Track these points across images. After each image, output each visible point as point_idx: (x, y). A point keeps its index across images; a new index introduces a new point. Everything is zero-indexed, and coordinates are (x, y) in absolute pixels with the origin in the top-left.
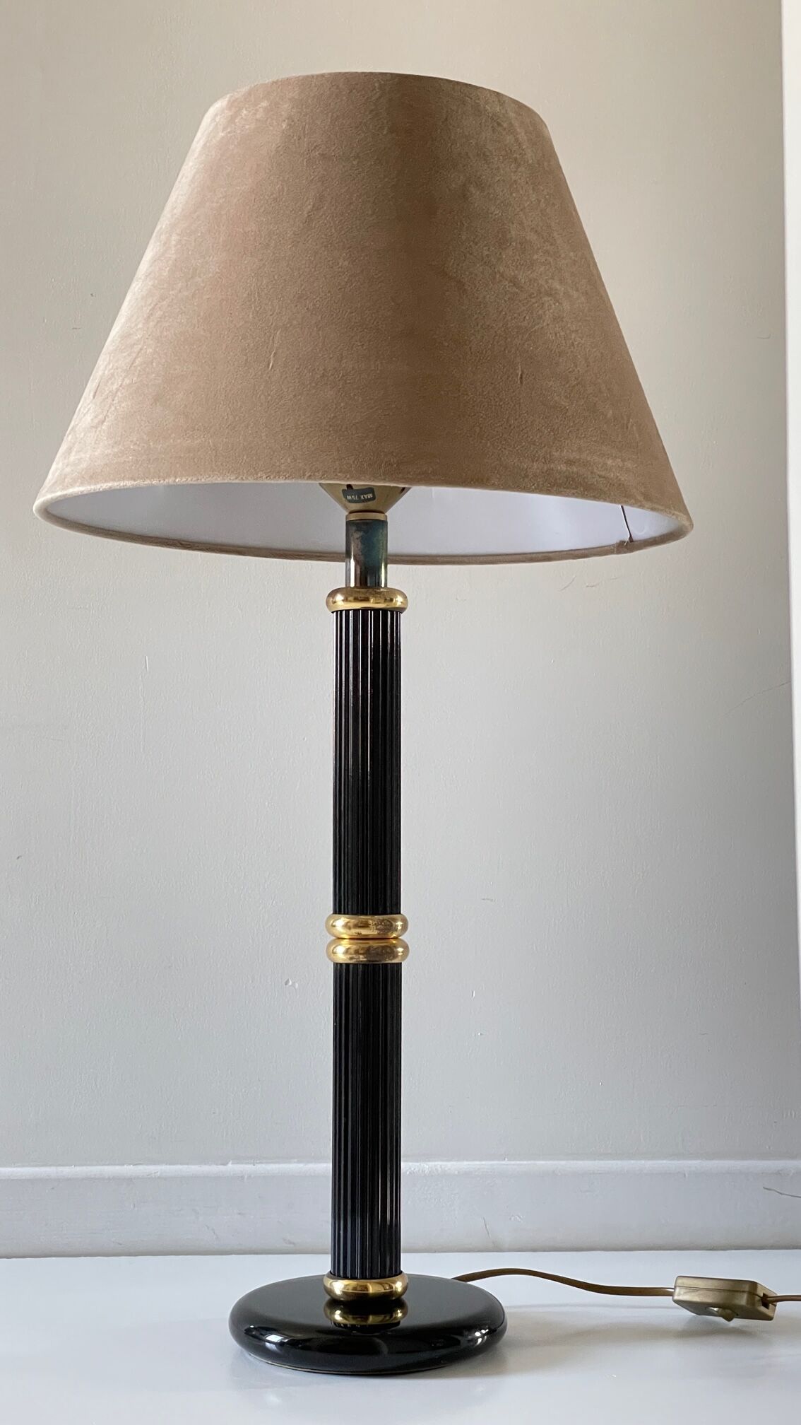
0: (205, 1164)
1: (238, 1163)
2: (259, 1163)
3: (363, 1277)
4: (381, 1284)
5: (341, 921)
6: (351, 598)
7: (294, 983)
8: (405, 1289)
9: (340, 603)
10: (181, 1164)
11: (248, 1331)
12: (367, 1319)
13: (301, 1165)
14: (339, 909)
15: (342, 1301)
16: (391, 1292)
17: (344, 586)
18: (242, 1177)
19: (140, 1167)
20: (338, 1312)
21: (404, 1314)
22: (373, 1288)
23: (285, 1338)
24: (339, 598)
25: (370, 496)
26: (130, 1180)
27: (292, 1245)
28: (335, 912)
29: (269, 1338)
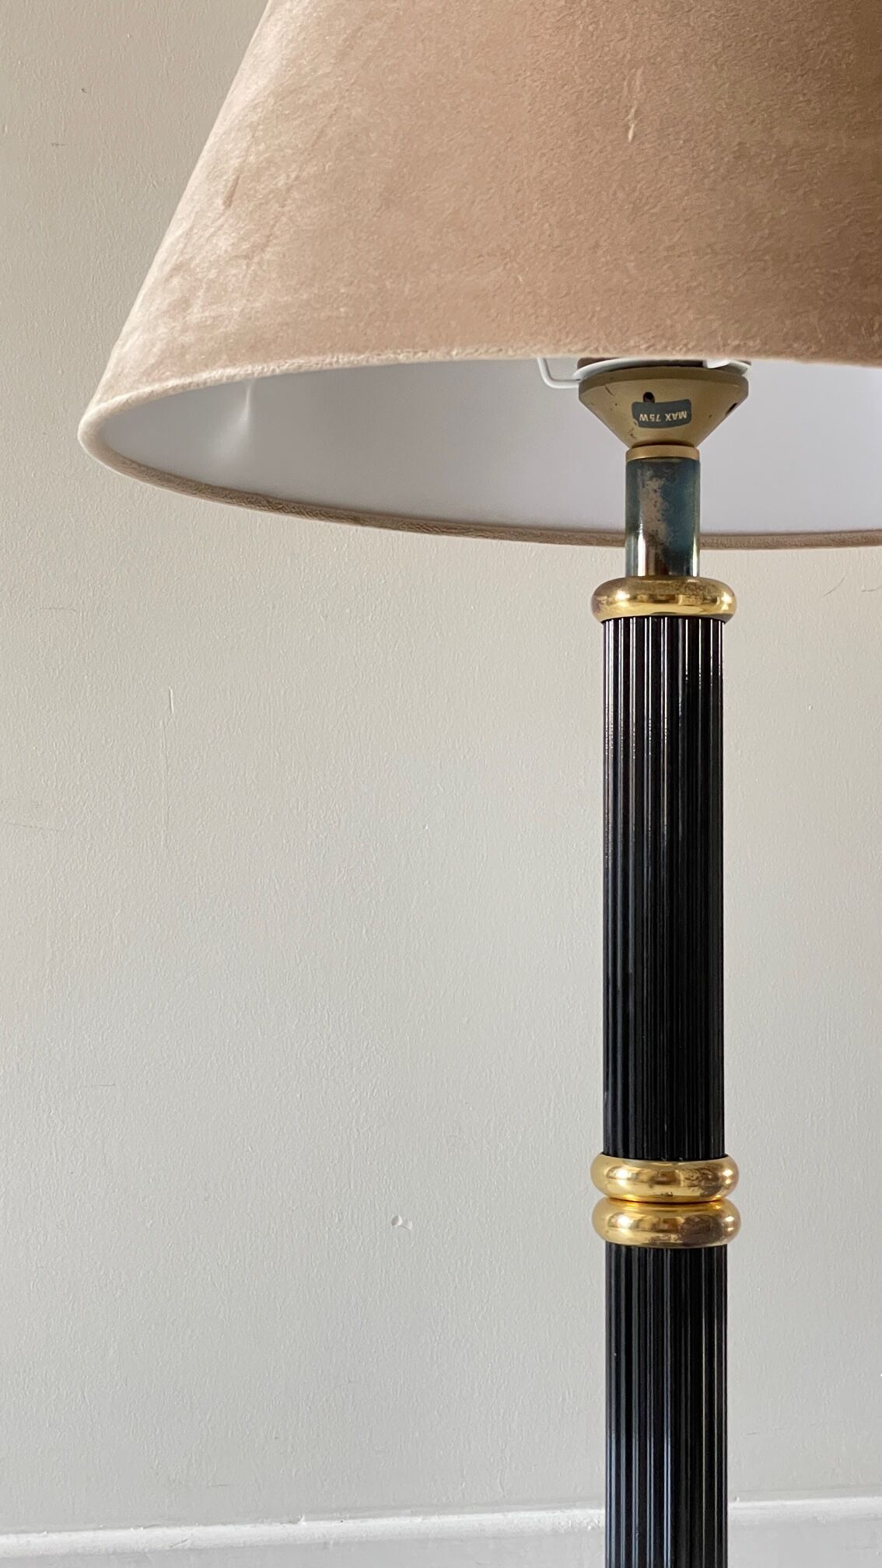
0: (262, 1522)
2: (350, 1518)
6: (643, 597)
7: (406, 1222)
9: (623, 603)
10: (224, 1524)
13: (418, 1520)
17: (623, 575)
18: (326, 1544)
24: (621, 596)
25: (683, 415)
28: (606, 1153)
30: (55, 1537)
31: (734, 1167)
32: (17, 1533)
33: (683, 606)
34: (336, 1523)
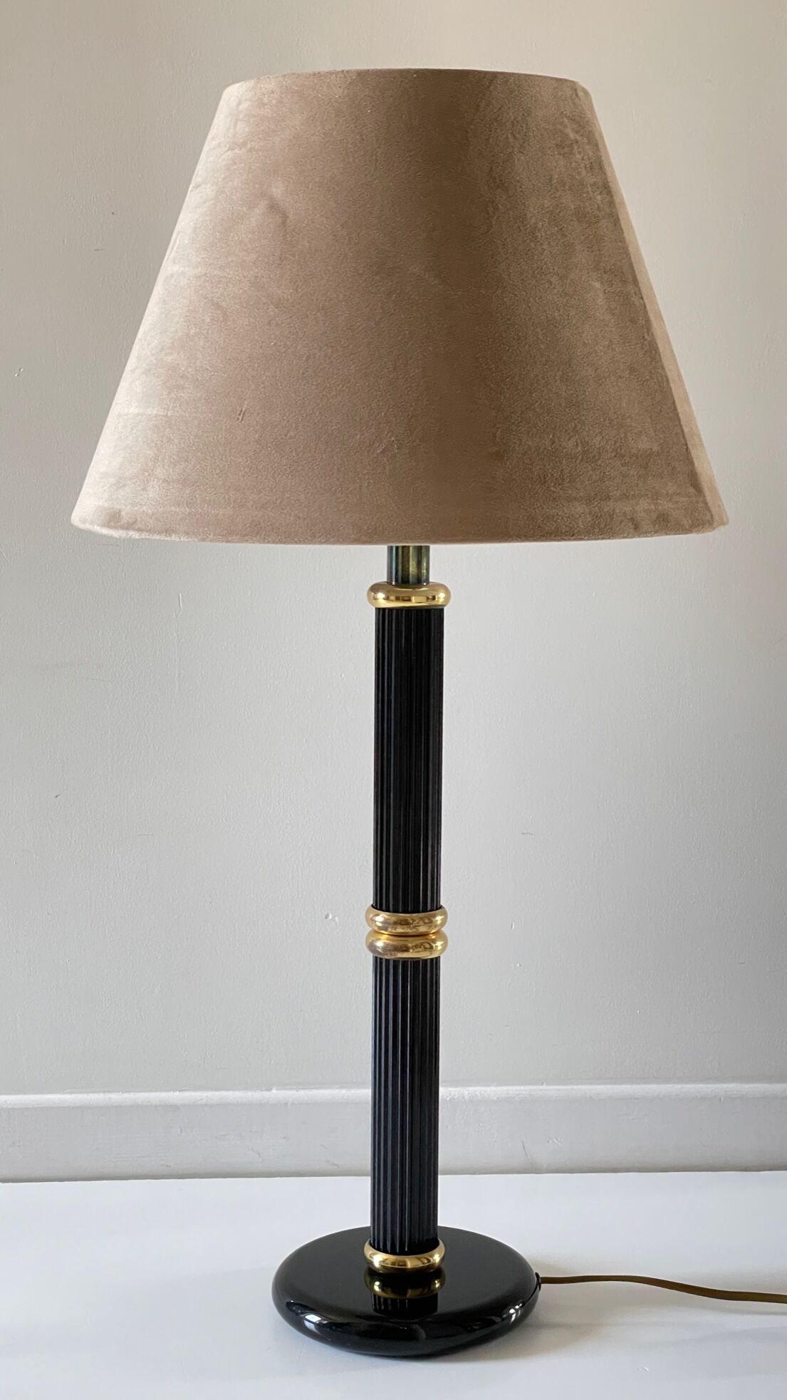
0: (250, 1090)
1: (282, 1089)
2: (303, 1089)
3: (402, 1253)
4: (419, 1259)
5: (381, 917)
6: (392, 598)
7: (334, 917)
8: (443, 1259)
9: (382, 600)
10: (226, 1090)
11: (289, 1304)
12: (405, 1293)
13: (344, 1091)
14: (379, 905)
15: (381, 1274)
16: (428, 1266)
17: (385, 582)
18: (286, 1104)
19: (187, 1094)
20: (377, 1283)
21: (442, 1285)
22: (411, 1263)
23: (325, 1320)
24: (381, 596)
26: (175, 1108)
28: (375, 907)
29: (308, 1317)
30: (126, 1095)
31: (445, 914)
32: (104, 1092)
33: (415, 602)
34: (294, 1092)
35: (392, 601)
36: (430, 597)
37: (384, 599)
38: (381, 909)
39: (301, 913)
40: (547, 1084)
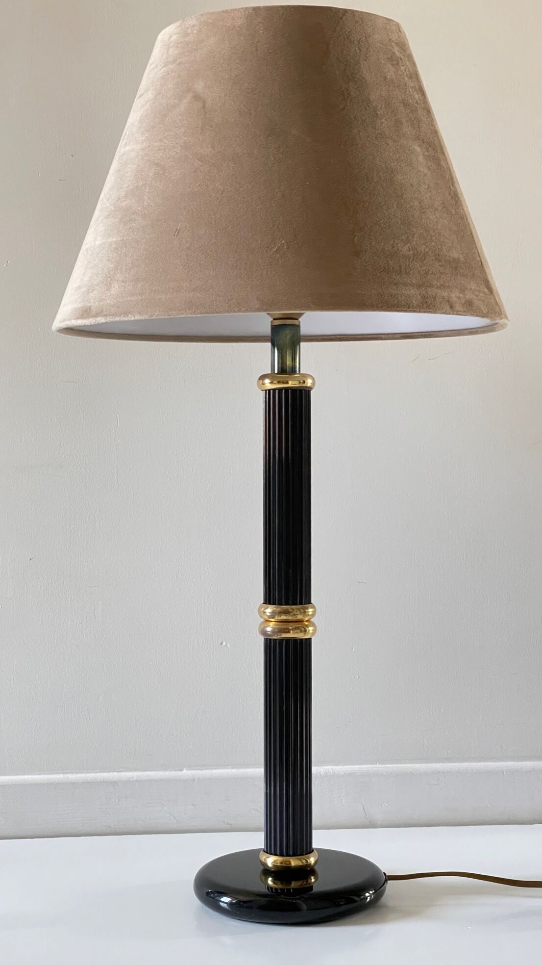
0: (167, 770)
1: (190, 770)
2: (206, 769)
3: (288, 855)
4: (299, 859)
5: (269, 610)
7: (226, 644)
8: (316, 862)
9: (268, 384)
10: (151, 771)
11: (208, 893)
12: (290, 884)
13: (234, 770)
14: (269, 599)
15: (272, 871)
16: (306, 865)
17: (270, 372)
18: (194, 780)
19: (122, 774)
20: (270, 879)
21: (316, 879)
22: (294, 862)
23: (234, 900)
24: (267, 381)
26: (114, 783)
27: (229, 826)
28: (265, 603)
29: (222, 899)
30: (79, 776)
31: (314, 607)
32: (63, 773)
33: (291, 384)
34: (200, 771)
35: (275, 383)
36: (302, 381)
37: (270, 383)
38: (270, 604)
39: (203, 641)
40: (379, 764)
